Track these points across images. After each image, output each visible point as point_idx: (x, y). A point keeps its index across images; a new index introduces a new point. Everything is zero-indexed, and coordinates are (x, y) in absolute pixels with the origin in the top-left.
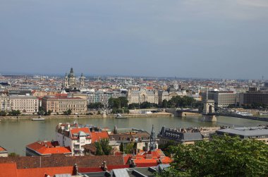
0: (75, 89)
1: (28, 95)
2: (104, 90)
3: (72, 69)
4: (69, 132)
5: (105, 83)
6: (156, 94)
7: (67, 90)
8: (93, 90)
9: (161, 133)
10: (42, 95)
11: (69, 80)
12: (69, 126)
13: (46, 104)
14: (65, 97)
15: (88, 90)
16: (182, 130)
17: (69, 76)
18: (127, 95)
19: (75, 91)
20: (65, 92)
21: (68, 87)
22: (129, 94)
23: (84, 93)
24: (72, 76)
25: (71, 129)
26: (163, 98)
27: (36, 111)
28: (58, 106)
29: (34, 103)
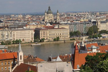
20: (49, 25)
24: (50, 13)
25: (86, 44)
27: (32, 39)
28: (48, 35)
29: (31, 33)
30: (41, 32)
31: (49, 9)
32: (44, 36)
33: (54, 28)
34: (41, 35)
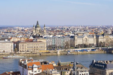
0: (39, 35)
1: (6, 40)
2: (59, 36)
3: (38, 22)
4: (26, 65)
5: (62, 31)
6: (95, 37)
7: (34, 37)
8: (51, 36)
9: (92, 65)
10: (16, 40)
11: (36, 30)
12: (26, 61)
13: (19, 46)
14: (32, 41)
15: (48, 36)
16: (106, 62)
17: (36, 27)
18: (74, 39)
19: (39, 37)
20: (32, 38)
21: (35, 35)
22: (76, 38)
23: (45, 38)
24: (38, 27)
25: (28, 63)
26: (100, 40)
27: (12, 51)
28: (26, 48)
29: (11, 46)
30: (20, 45)
31: (38, 24)
32: (23, 48)
33: (33, 41)
34: (20, 47)
